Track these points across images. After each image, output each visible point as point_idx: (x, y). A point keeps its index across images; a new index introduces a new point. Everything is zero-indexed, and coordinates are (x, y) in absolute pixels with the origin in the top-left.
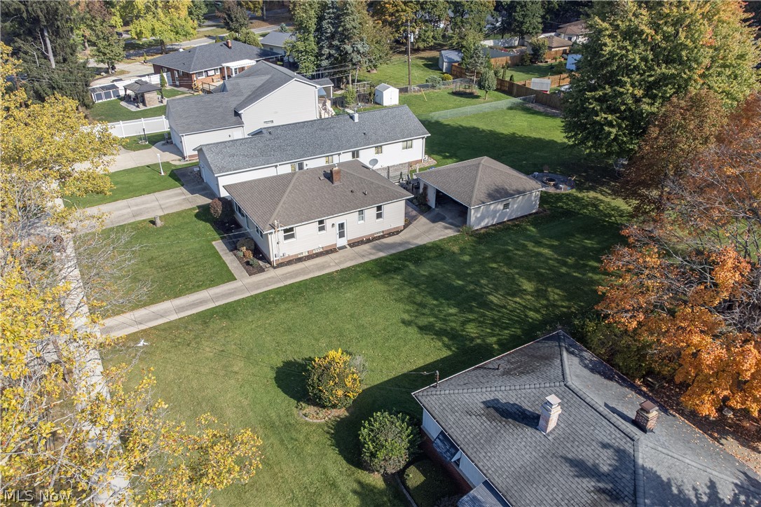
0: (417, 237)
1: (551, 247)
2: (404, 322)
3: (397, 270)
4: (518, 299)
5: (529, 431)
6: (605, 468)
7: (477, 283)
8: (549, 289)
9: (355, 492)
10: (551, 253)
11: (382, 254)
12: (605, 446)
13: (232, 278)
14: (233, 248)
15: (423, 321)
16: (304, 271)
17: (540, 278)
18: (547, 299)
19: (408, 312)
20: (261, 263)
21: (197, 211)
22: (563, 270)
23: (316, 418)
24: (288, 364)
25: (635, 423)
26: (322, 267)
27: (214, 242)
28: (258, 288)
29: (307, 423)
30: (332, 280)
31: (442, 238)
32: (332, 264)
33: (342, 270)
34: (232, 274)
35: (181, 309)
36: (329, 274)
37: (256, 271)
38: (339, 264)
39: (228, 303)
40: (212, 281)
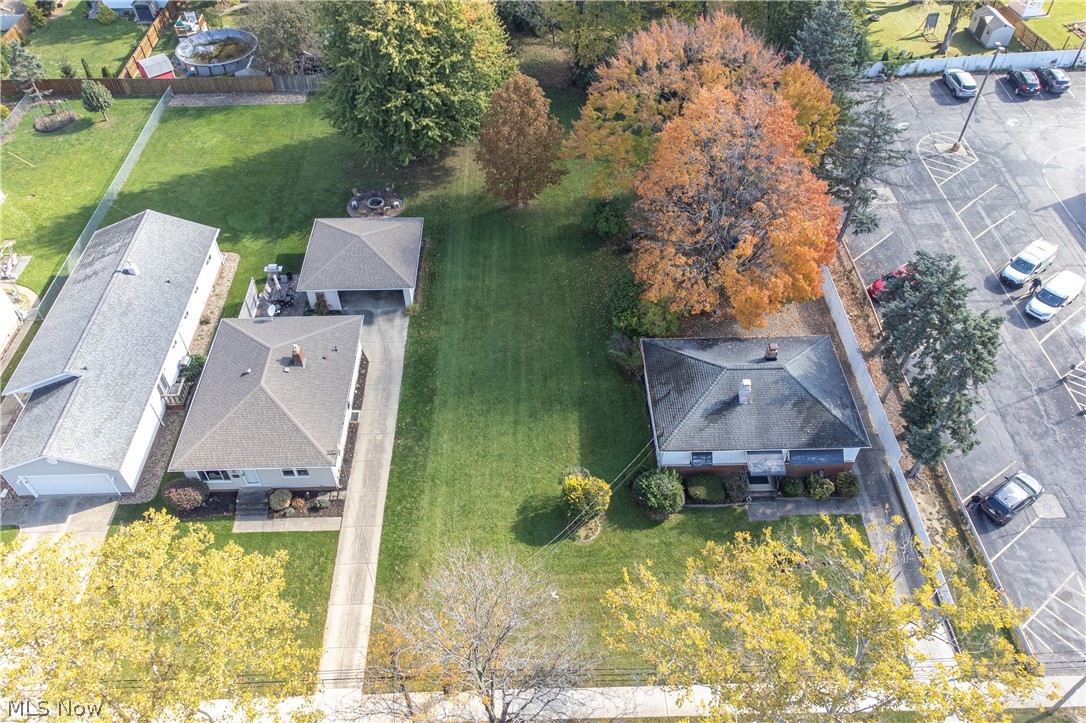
0: (386, 350)
2: (517, 423)
5: (738, 409)
6: (787, 392)
9: (680, 534)
12: (776, 383)
13: (335, 534)
14: (271, 513)
20: (326, 498)
23: (593, 533)
24: (515, 529)
25: (767, 359)
26: (378, 448)
27: (235, 530)
28: (373, 516)
29: (596, 540)
30: (411, 449)
31: (405, 333)
32: (379, 437)
33: (399, 434)
34: (325, 532)
35: (356, 597)
36: (396, 447)
37: (338, 507)
38: (384, 432)
39: (381, 551)
40: (322, 555)
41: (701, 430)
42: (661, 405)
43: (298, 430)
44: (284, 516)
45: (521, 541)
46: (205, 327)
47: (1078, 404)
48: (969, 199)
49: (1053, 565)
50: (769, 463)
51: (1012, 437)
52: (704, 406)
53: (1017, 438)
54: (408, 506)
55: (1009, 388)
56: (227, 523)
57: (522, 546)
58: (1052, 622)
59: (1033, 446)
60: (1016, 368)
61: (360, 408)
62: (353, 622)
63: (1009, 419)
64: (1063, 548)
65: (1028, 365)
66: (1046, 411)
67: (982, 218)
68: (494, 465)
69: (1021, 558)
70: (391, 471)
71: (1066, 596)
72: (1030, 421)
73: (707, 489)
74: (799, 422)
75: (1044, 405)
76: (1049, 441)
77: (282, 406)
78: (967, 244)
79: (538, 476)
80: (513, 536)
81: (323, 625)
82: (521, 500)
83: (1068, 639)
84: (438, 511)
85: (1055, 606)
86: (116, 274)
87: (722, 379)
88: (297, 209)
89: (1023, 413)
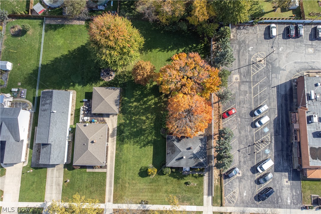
0: (113, 125)
1: (135, 101)
2: (140, 148)
3: (124, 139)
4: (146, 123)
6: (193, 156)
7: (137, 127)
8: (147, 115)
9: (169, 177)
10: (136, 103)
11: (115, 137)
13: (106, 173)
14: (93, 168)
15: (142, 144)
16: (112, 158)
17: (143, 114)
18: (150, 119)
19: (138, 145)
21: (66, 169)
22: (144, 107)
24: (139, 174)
26: (112, 153)
27: (87, 171)
28: (113, 169)
29: (154, 177)
30: (119, 154)
31: (117, 121)
32: (113, 150)
33: (117, 149)
34: (104, 172)
35: (110, 186)
36: (116, 153)
37: (105, 167)
38: (113, 149)
39: (114, 177)
40: (104, 177)
41: (175, 163)
42: (168, 155)
43: (97, 158)
44: (96, 168)
45: (140, 176)
46: (72, 116)
47: (255, 150)
48: (257, 82)
49: (235, 186)
50: (187, 169)
51: (239, 157)
52: (176, 158)
53: (240, 157)
54: (119, 167)
55: (243, 144)
56: (85, 169)
57: (140, 177)
58: (230, 197)
59: (242, 160)
60: (247, 139)
61: (108, 142)
62: (110, 190)
63: (240, 152)
64: (238, 183)
65: (250, 138)
66: (248, 151)
67: (258, 90)
68: (136, 159)
69: (230, 185)
70: (115, 159)
71: (234, 193)
72: (244, 153)
73: (175, 170)
74: (194, 162)
75: (248, 150)
76: (245, 159)
77: (93, 154)
78: (251, 99)
79: (144, 162)
80: (139, 175)
81: (105, 191)
82: (140, 167)
83: (231, 201)
84: (125, 169)
85: (232, 194)
86: (51, 113)
87: (181, 153)
88: (88, 74)
89: (244, 151)
